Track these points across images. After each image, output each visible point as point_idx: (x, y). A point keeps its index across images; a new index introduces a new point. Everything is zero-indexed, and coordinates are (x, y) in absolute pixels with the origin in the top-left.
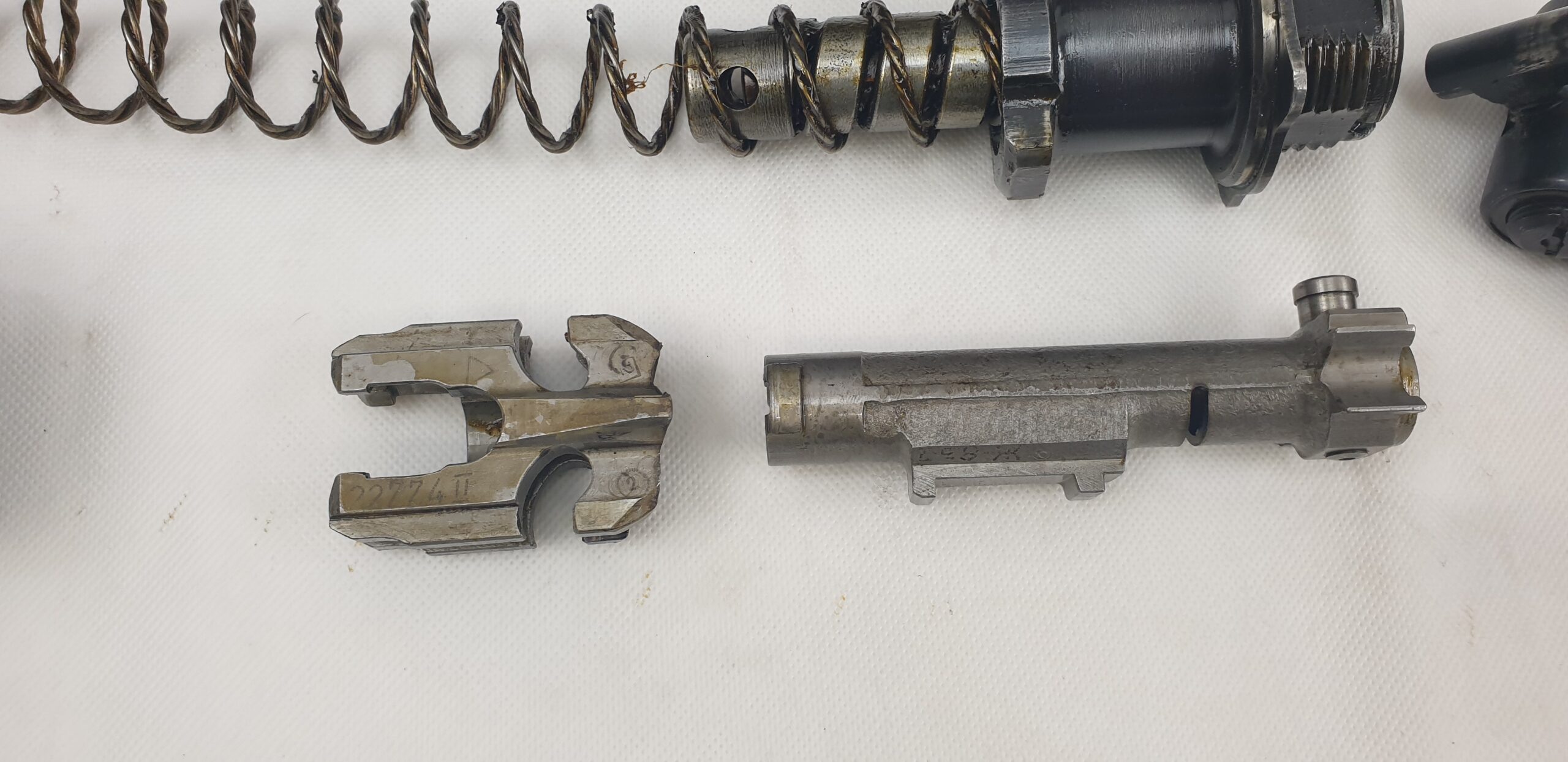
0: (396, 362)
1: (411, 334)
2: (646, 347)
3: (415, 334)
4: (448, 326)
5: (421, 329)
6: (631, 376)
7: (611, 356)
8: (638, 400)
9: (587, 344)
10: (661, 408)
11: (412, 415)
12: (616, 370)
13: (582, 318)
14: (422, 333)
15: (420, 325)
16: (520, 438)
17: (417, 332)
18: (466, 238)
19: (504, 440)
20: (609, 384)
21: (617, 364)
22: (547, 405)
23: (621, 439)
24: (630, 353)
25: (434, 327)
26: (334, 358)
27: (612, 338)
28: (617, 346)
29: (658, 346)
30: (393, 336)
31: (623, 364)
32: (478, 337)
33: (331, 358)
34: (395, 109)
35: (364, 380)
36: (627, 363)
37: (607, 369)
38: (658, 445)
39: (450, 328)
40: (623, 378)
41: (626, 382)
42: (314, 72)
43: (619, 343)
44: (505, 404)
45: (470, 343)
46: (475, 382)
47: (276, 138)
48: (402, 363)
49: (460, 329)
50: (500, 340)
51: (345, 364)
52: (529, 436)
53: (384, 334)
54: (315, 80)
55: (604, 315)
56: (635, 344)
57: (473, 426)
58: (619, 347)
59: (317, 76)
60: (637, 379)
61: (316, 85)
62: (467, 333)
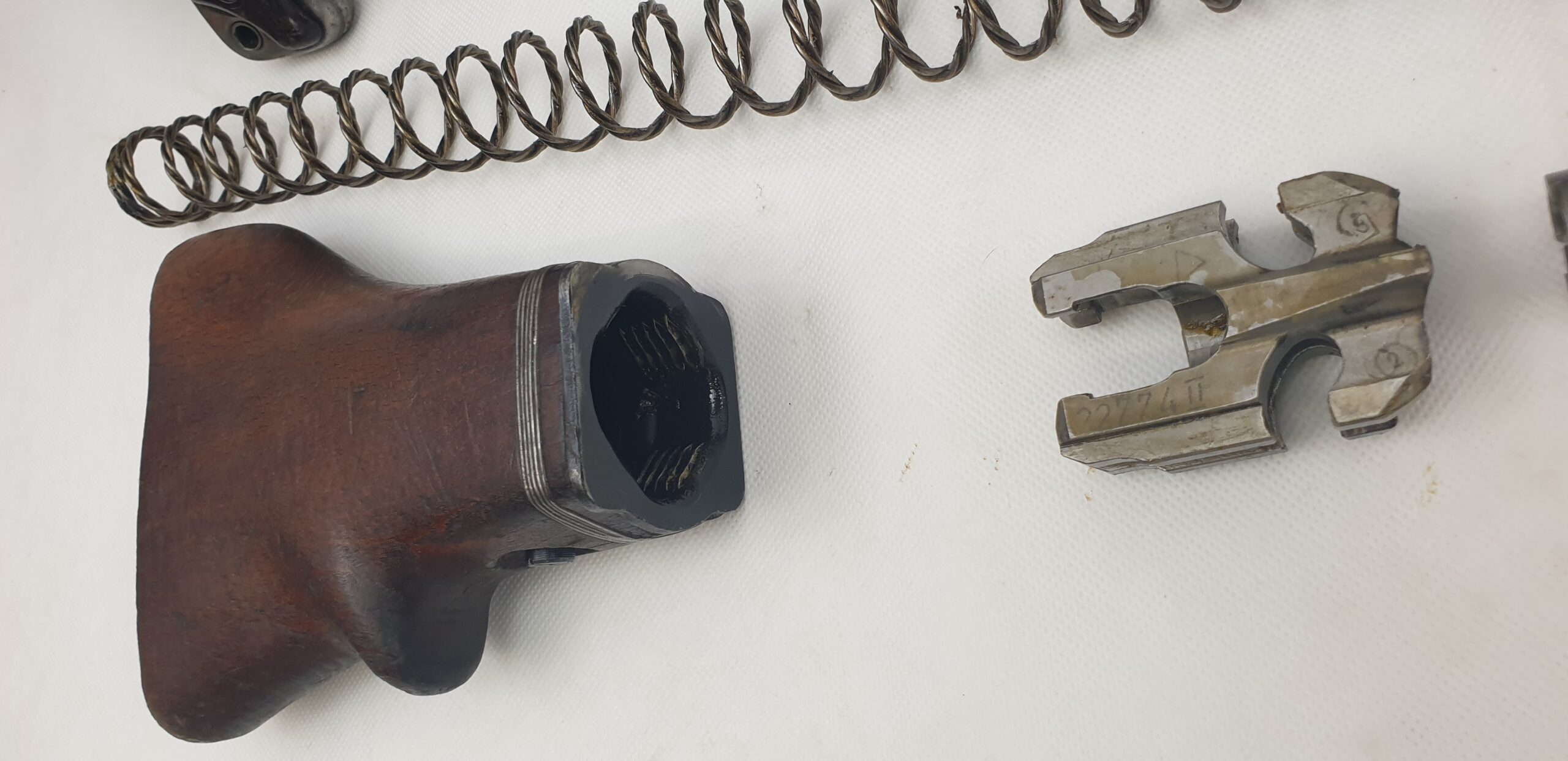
0: (1098, 273)
1: (1107, 242)
2: (1378, 199)
3: (1112, 240)
4: (1145, 225)
5: (1117, 234)
6: (1367, 235)
7: (1338, 219)
8: (1385, 259)
9: (1306, 211)
10: (1417, 264)
11: (1120, 331)
12: (1348, 233)
13: (1295, 182)
14: (1119, 238)
15: (1116, 231)
16: (1250, 329)
17: (1113, 238)
19: (1233, 334)
20: (1343, 250)
21: (1347, 224)
22: (1275, 286)
23: (1371, 309)
24: (1361, 209)
25: (1130, 230)
26: (1033, 283)
27: (1336, 197)
28: (1343, 205)
29: (1394, 193)
30: (1090, 248)
31: (1356, 223)
32: (1180, 229)
33: (1030, 284)
34: (1042, 20)
35: (1069, 298)
36: (1359, 222)
37: (1336, 233)
38: (1419, 309)
39: (1148, 226)
40: (1359, 238)
41: (1363, 244)
42: (957, 8)
43: (1345, 201)
44: (1226, 295)
45: (1173, 238)
46: (1188, 277)
47: (934, 81)
48: (1105, 273)
49: (1159, 225)
50: (1206, 227)
51: (1046, 287)
52: (1260, 325)
53: (1080, 248)
54: (959, 15)
55: (1320, 173)
56: (1365, 197)
57: (1190, 329)
58: (1346, 205)
59: (960, 11)
60: (1375, 237)
61: (961, 20)
62: (1168, 228)
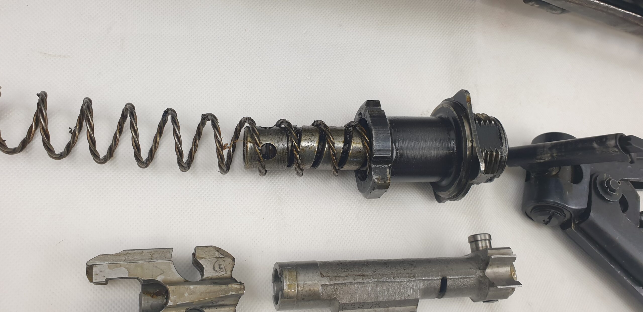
0: (119, 268)
1: (125, 254)
2: (229, 260)
3: (126, 254)
4: (142, 251)
5: (129, 252)
6: (223, 273)
7: (214, 265)
8: (230, 286)
9: (204, 259)
10: (240, 289)
12: (216, 271)
13: (202, 248)
14: (130, 254)
15: (129, 250)
16: (178, 304)
17: (127, 253)
18: (140, 207)
19: (170, 305)
20: (214, 277)
21: (217, 268)
22: (190, 289)
23: (221, 303)
24: (222, 263)
25: (135, 251)
26: (87, 265)
27: (215, 256)
28: (217, 260)
29: (234, 259)
30: (116, 255)
31: (219, 268)
32: (155, 256)
35: (104, 277)
36: (221, 268)
37: (213, 271)
38: (235, 305)
39: (143, 251)
40: (220, 274)
41: (221, 276)
42: (70, 128)
43: (218, 258)
44: (171, 288)
45: (152, 259)
46: (156, 277)
47: (56, 159)
48: (123, 269)
49: (147, 253)
50: (165, 258)
51: (95, 269)
52: (181, 303)
53: (112, 254)
54: (70, 132)
55: (211, 246)
56: (224, 259)
57: (145, 294)
58: (218, 260)
59: (71, 130)
60: (225, 275)
61: (71, 135)
62: (151, 254)
